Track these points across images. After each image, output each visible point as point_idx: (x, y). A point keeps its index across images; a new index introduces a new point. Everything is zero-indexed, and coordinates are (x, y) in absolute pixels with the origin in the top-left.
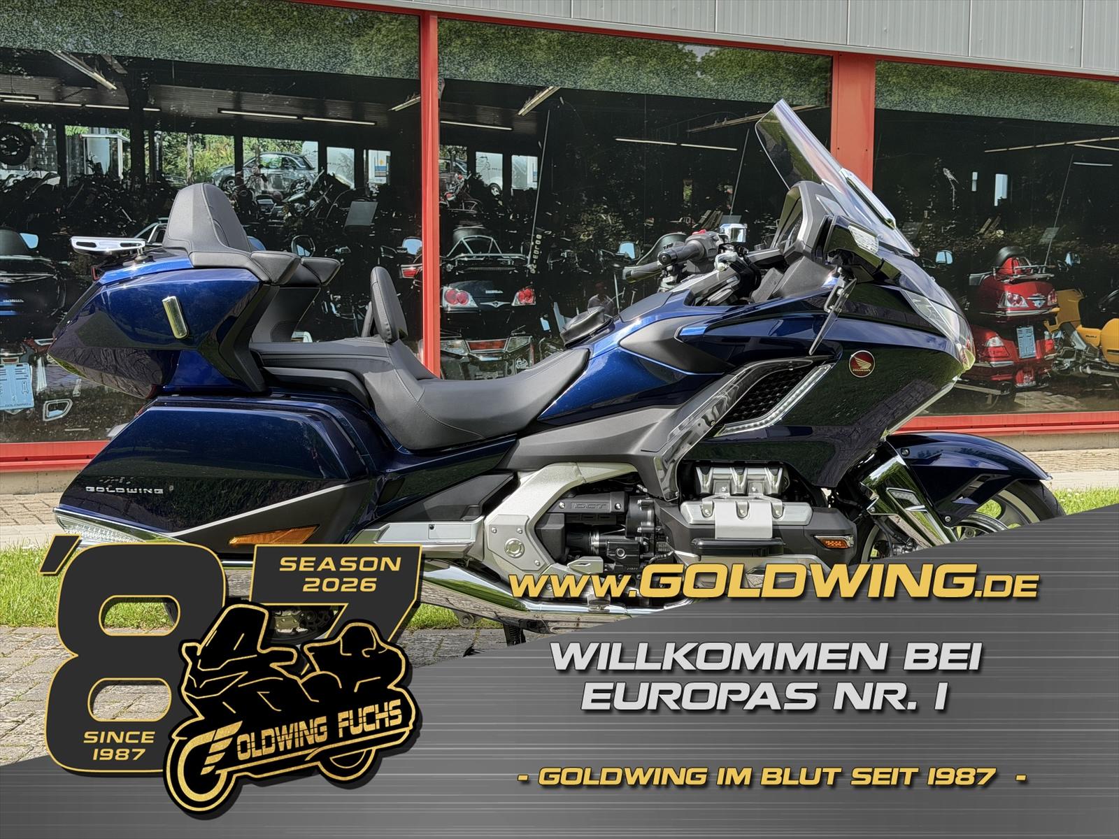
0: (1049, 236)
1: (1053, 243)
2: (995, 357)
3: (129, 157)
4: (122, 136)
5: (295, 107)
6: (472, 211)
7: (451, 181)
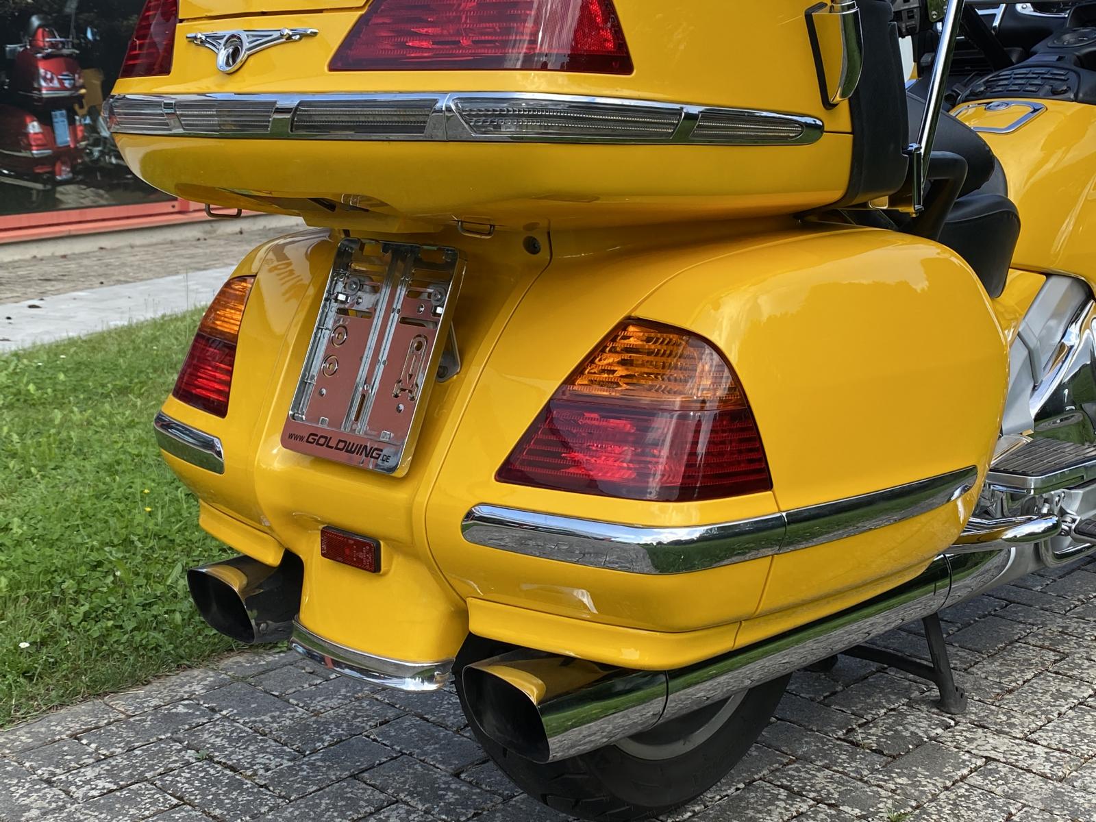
0: (71, 5)
1: (76, 14)
2: (37, 146)
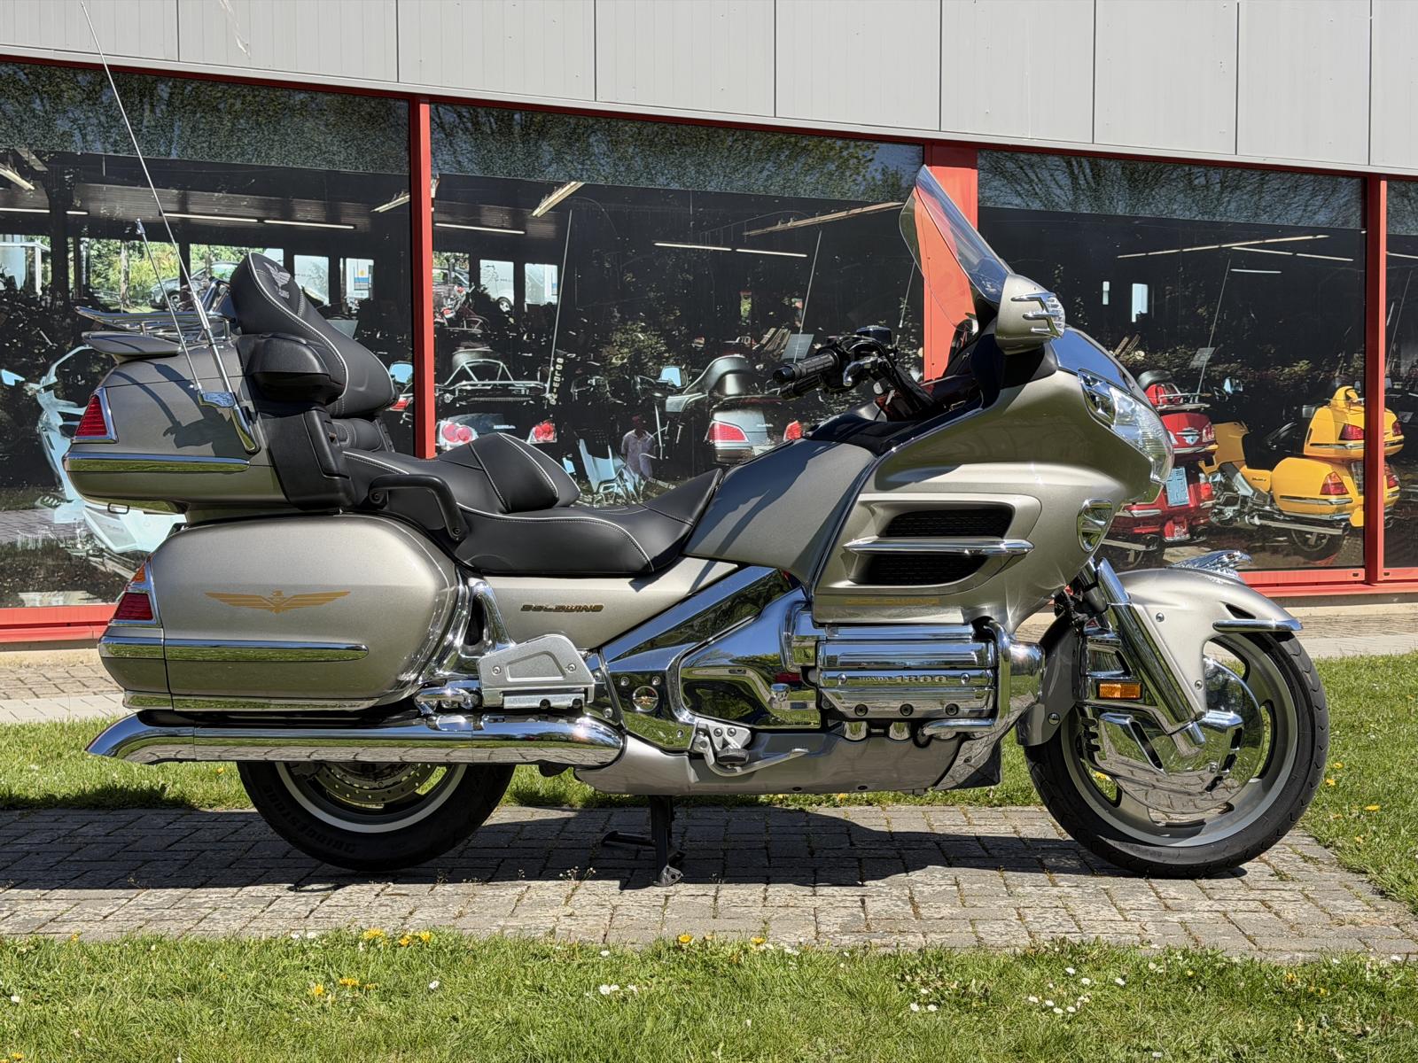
0: (1202, 357)
1: (1207, 366)
3: (50, 268)
4: (41, 244)
5: (255, 208)
6: (476, 330)
7: (450, 294)
